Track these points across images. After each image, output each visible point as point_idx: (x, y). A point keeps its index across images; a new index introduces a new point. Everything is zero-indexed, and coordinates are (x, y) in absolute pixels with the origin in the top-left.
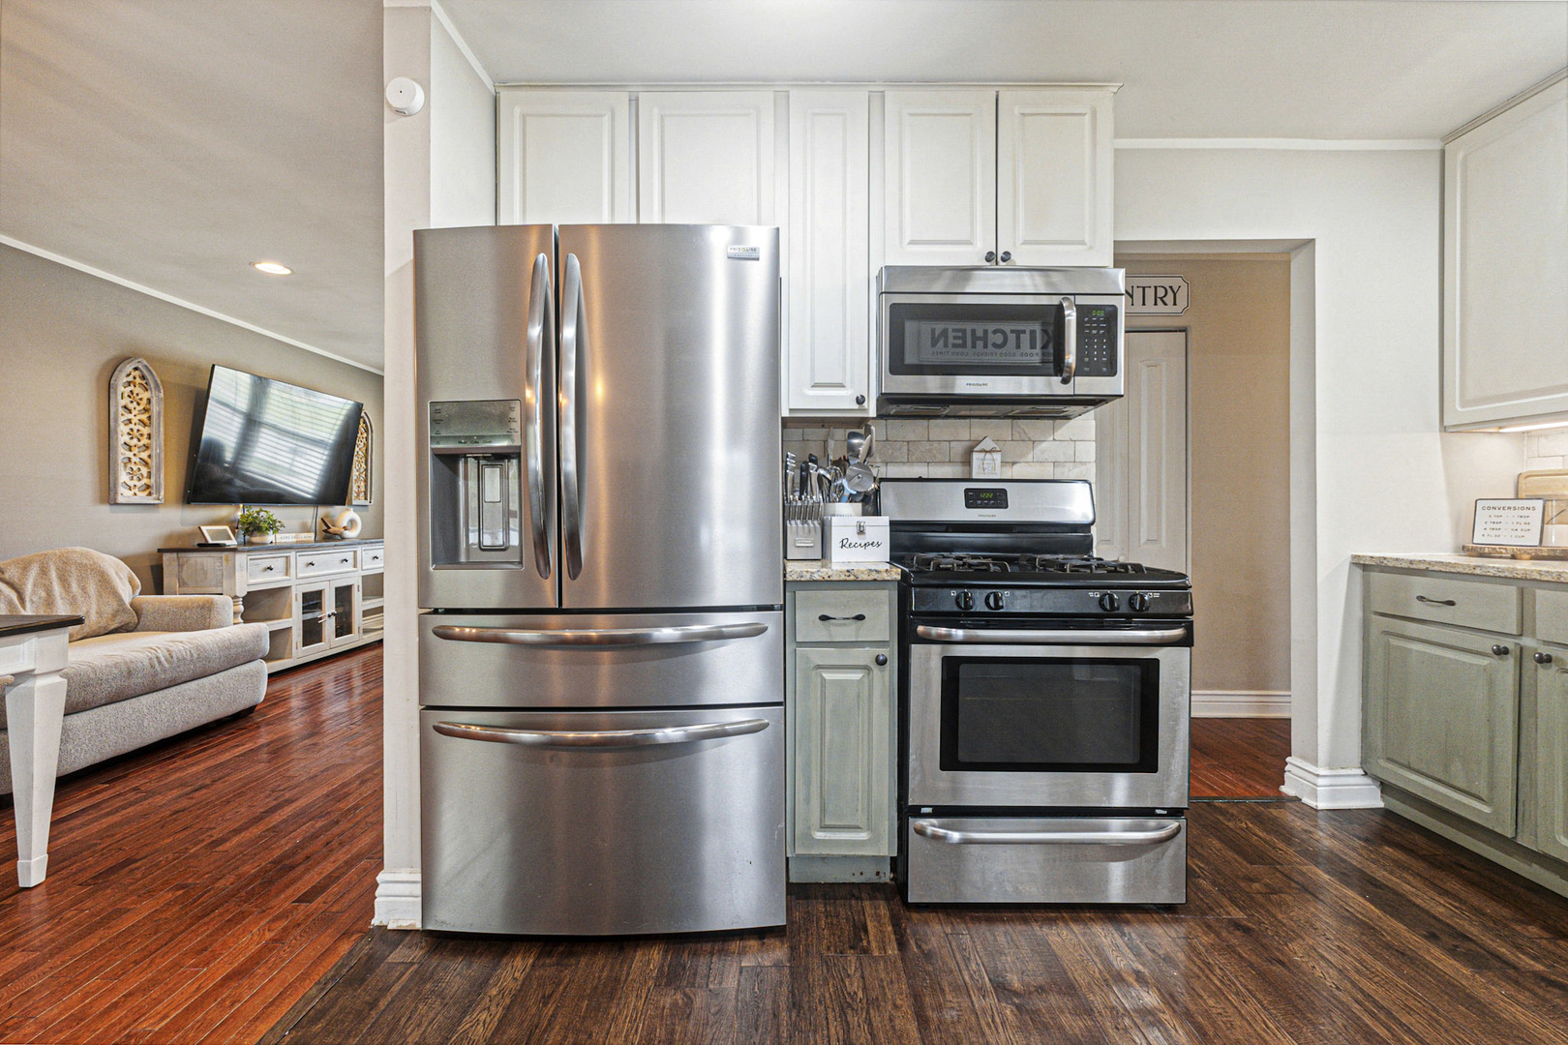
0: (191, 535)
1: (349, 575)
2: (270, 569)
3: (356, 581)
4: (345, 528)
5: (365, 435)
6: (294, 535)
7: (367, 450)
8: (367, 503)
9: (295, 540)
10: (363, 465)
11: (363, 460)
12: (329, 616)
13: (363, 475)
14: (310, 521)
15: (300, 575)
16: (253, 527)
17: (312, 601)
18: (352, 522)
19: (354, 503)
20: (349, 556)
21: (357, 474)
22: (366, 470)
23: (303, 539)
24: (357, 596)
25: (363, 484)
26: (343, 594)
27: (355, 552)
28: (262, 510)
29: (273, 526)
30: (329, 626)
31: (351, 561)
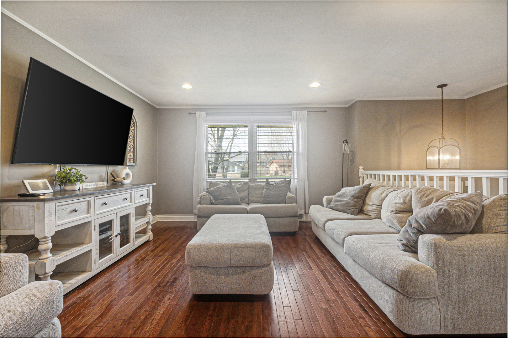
0: (17, 187)
1: (127, 208)
2: (75, 211)
3: (132, 211)
4: (124, 178)
5: (133, 128)
6: (94, 183)
7: (134, 136)
8: (134, 164)
9: (95, 187)
10: (132, 144)
11: (132, 141)
12: (116, 236)
13: (132, 150)
14: (104, 175)
15: (97, 212)
16: (66, 180)
17: (105, 227)
18: (127, 175)
19: (128, 164)
20: (128, 196)
21: (129, 148)
22: (134, 147)
23: (100, 186)
24: (132, 219)
25: (132, 154)
26: (125, 220)
27: (131, 193)
28: (72, 168)
29: (80, 179)
30: (116, 242)
31: (129, 199)
